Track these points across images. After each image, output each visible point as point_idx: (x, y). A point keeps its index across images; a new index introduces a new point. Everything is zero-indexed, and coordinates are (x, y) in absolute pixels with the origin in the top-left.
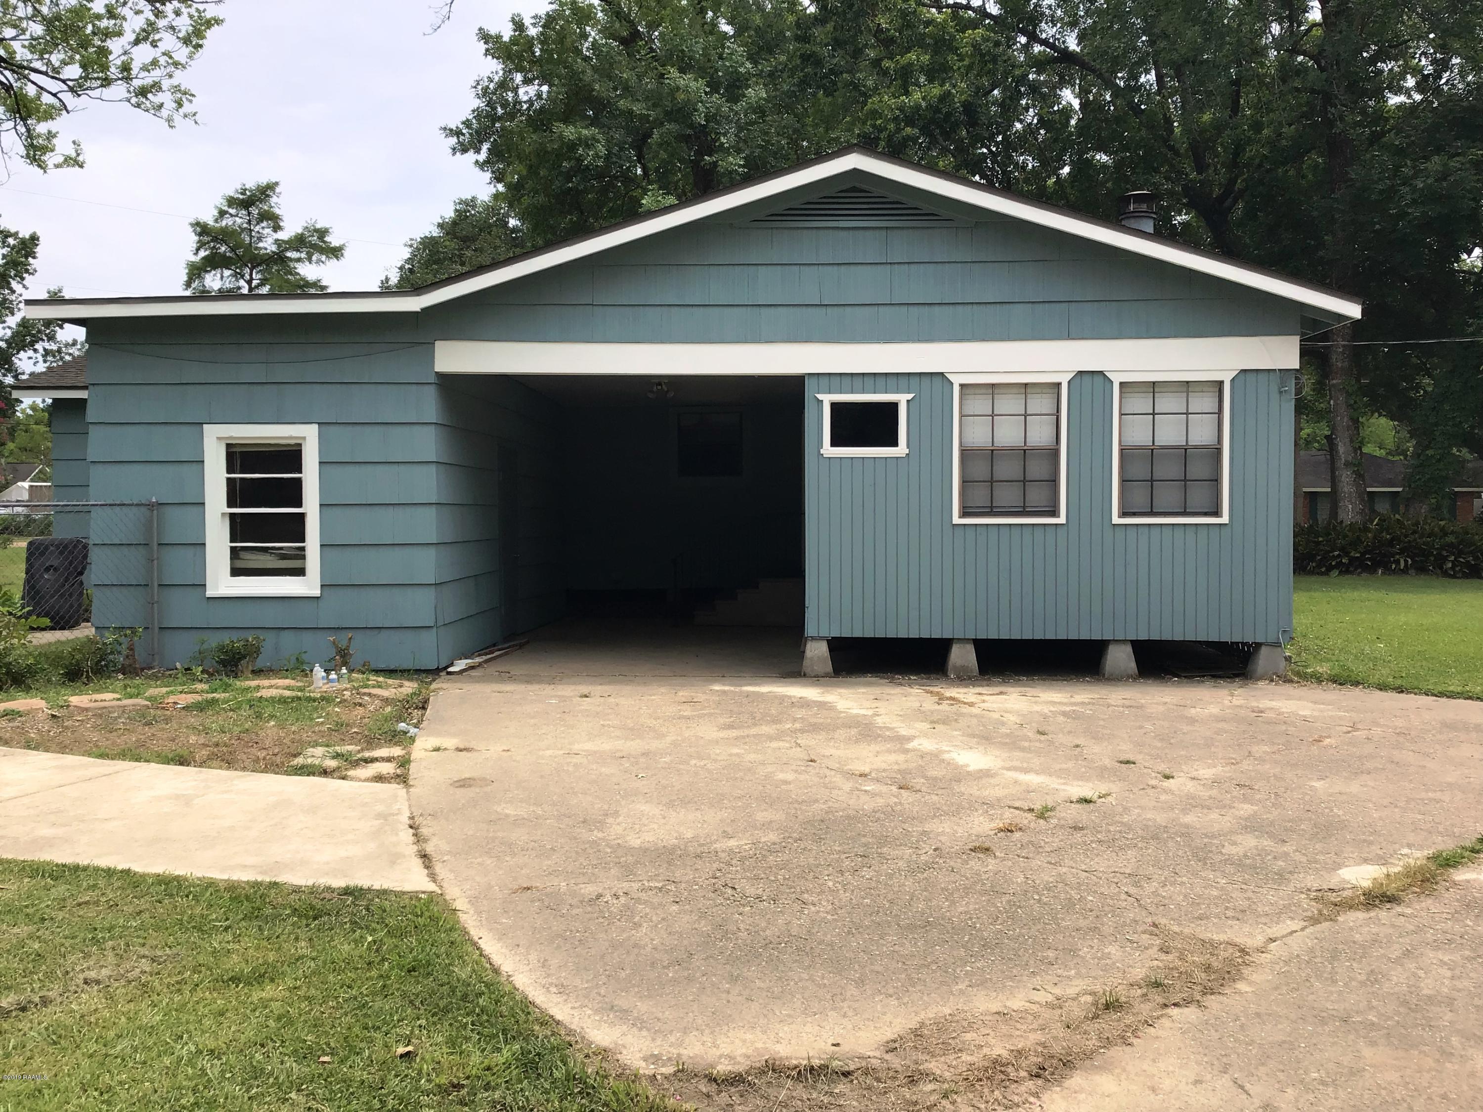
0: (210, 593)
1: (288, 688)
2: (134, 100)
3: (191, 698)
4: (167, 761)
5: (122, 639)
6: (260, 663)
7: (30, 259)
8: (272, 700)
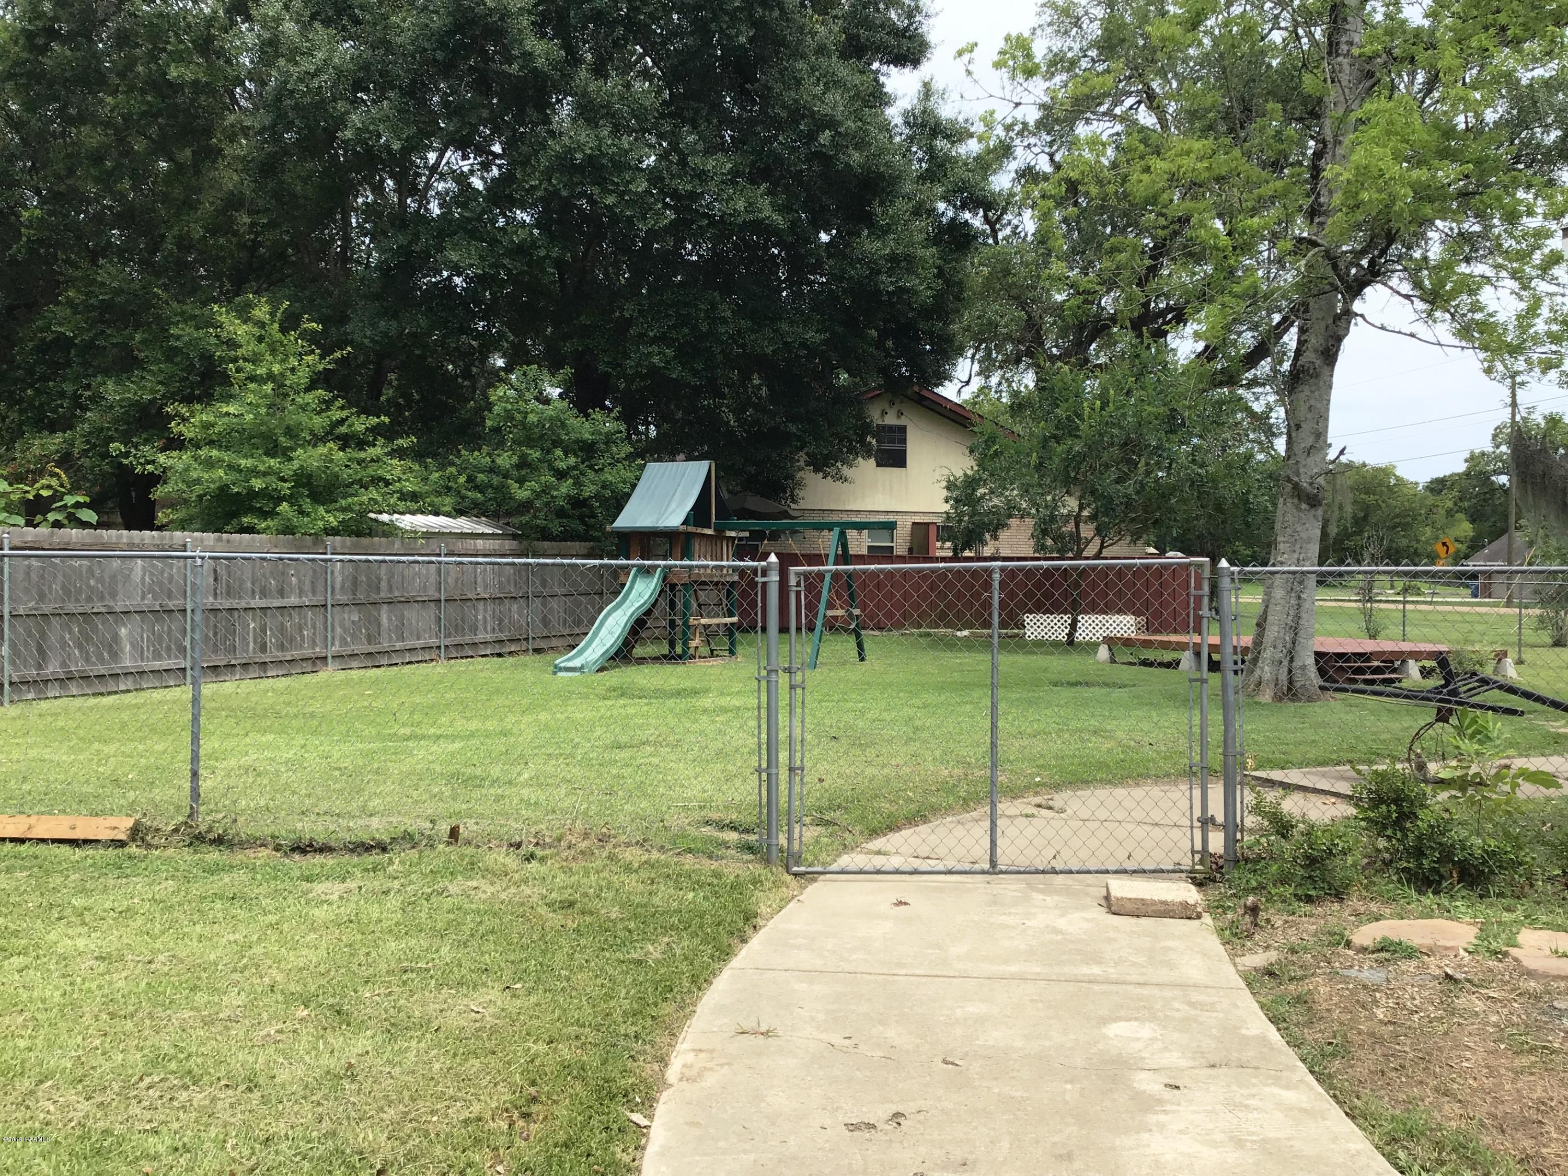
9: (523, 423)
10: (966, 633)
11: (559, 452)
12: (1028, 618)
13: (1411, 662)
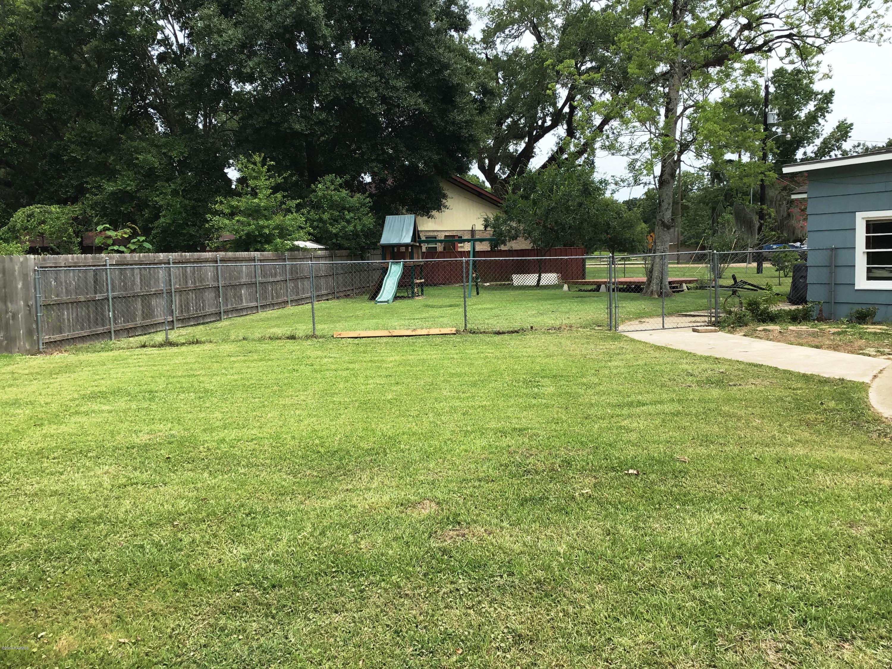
0: (857, 288)
1: (880, 329)
2: (859, 38)
3: (836, 330)
4: (813, 347)
5: (815, 306)
6: (876, 319)
7: (829, 105)
8: (870, 333)
9: (331, 200)
10: (488, 284)
11: (346, 212)
12: (514, 276)
13: (684, 284)
